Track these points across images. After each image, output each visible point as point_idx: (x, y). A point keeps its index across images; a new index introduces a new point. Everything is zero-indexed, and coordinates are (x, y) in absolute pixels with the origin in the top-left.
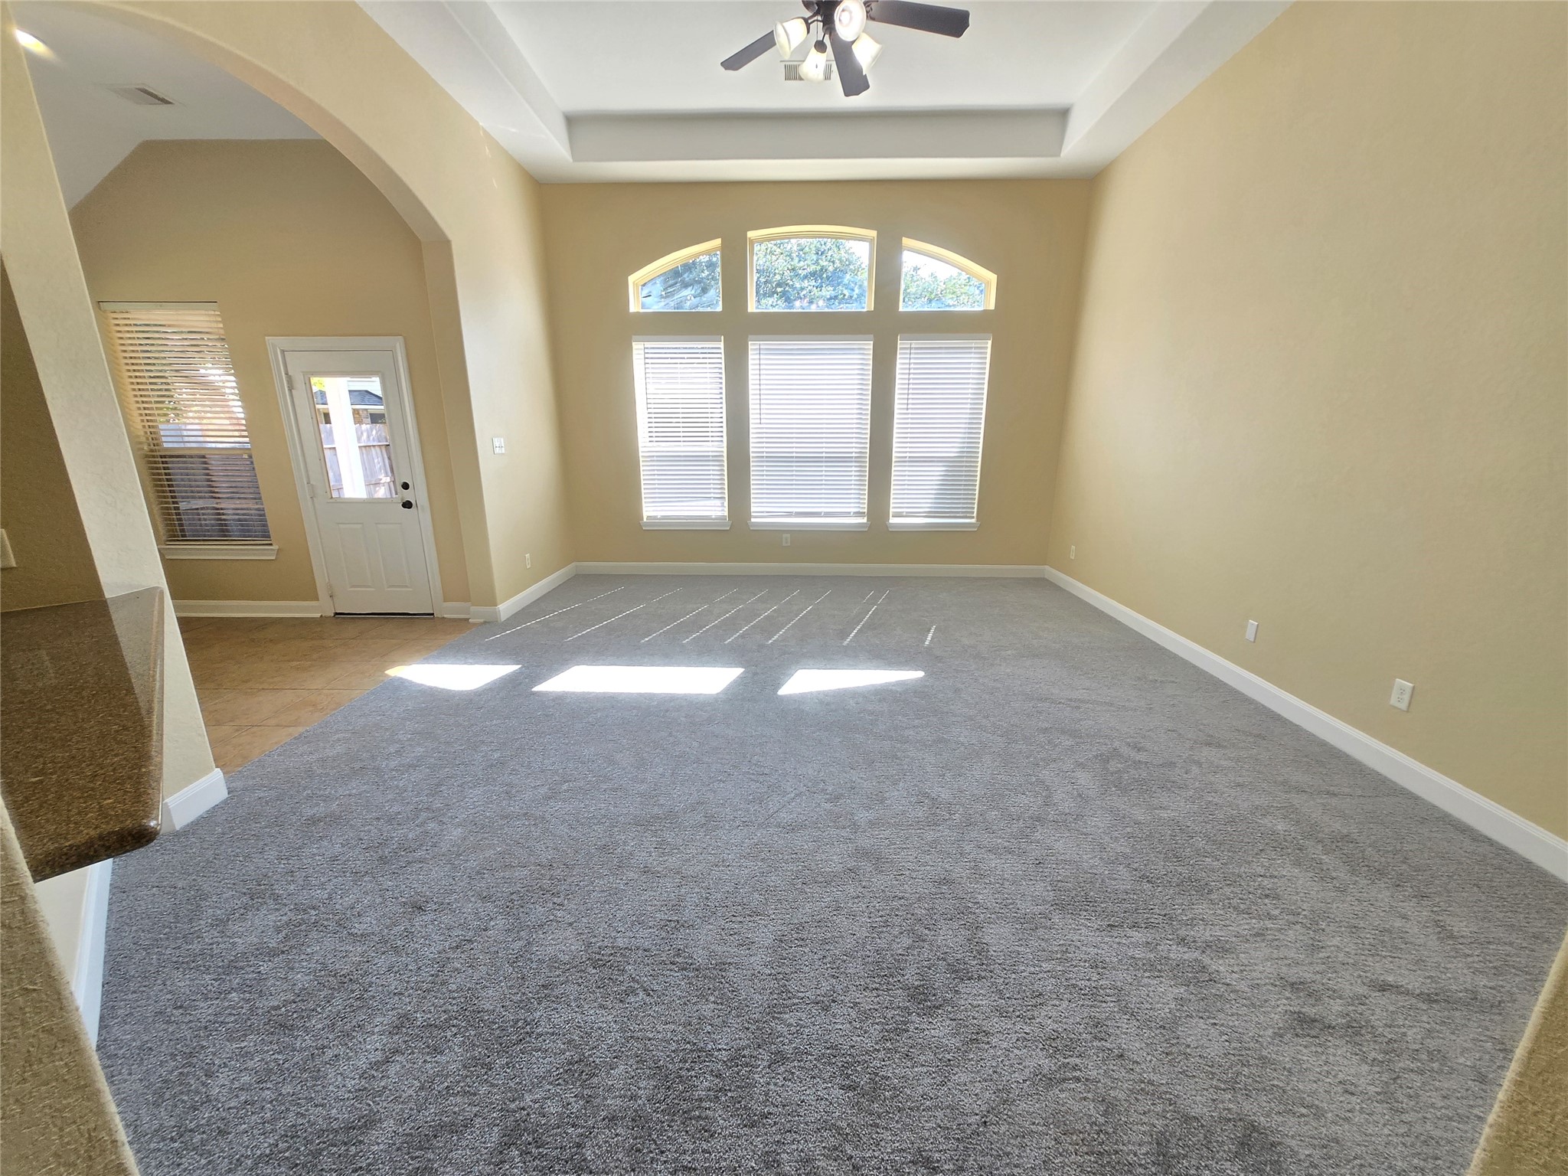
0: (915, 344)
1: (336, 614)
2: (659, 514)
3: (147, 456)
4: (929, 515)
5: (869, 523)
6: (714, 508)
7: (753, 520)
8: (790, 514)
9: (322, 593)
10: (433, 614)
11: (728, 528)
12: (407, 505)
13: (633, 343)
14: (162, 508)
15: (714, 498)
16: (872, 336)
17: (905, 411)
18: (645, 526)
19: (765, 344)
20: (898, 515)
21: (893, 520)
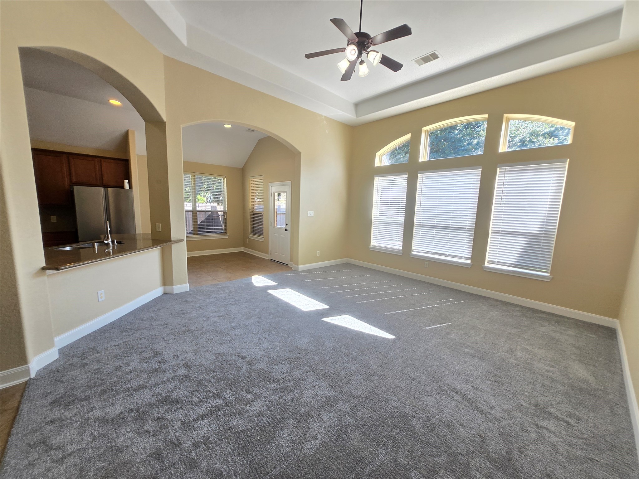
0: (508, 169)
1: (271, 259)
2: (377, 245)
3: (251, 213)
4: (514, 266)
5: (472, 264)
6: (398, 245)
7: (412, 253)
8: (430, 253)
9: (269, 253)
10: (287, 265)
11: (401, 255)
12: (286, 230)
13: (375, 178)
14: (251, 226)
15: (398, 241)
16: (481, 167)
17: (500, 205)
18: (371, 248)
19: (425, 175)
20: (490, 262)
21: (486, 264)
